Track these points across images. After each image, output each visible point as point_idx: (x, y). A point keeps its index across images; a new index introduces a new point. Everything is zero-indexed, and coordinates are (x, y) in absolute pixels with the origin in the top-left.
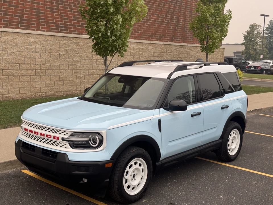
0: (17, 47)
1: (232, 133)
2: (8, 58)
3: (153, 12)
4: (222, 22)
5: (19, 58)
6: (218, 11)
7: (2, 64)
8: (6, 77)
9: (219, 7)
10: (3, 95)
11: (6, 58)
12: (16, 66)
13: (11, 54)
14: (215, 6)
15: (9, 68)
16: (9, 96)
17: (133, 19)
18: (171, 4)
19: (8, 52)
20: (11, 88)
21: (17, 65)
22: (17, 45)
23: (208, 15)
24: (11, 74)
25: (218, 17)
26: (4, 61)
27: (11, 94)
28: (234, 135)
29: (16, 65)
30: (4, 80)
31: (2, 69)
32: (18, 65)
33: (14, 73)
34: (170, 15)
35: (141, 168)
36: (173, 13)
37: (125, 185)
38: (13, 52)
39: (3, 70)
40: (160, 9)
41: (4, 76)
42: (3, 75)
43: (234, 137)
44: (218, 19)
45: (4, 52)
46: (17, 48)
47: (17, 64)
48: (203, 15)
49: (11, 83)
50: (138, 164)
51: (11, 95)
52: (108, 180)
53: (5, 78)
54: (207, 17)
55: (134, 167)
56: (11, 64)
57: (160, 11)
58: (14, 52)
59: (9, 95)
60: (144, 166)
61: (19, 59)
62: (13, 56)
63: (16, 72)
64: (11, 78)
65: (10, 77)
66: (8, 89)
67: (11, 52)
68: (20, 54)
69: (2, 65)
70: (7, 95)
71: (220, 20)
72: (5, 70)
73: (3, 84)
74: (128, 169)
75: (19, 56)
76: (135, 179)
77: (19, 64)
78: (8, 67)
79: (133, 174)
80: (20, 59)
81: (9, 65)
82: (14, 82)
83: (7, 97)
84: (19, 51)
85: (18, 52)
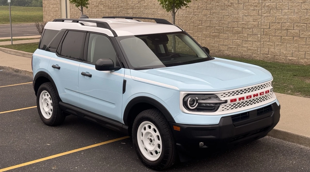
0: (305, 4)
2: (294, 18)
5: (306, 17)
7: (287, 23)
8: (291, 37)
10: (287, 57)
11: (291, 17)
12: (302, 26)
13: (297, 13)
15: (295, 29)
16: (292, 59)
19: (294, 11)
20: (295, 51)
21: (304, 25)
22: (306, 2)
24: (296, 35)
26: (289, 20)
27: (295, 57)
29: (302, 24)
30: (288, 41)
31: (287, 30)
32: (305, 25)
33: (299, 34)
38: (300, 10)
39: (288, 30)
41: (289, 37)
42: (288, 36)
45: (290, 11)
46: (305, 6)
47: (304, 24)
49: (296, 45)
51: (295, 59)
53: (290, 39)
56: (297, 24)
58: (302, 10)
59: (292, 58)
61: (306, 19)
62: (299, 15)
63: (302, 33)
64: (297, 39)
65: (295, 38)
66: (292, 51)
67: (298, 10)
68: (308, 12)
69: (287, 24)
70: (290, 58)
72: (290, 31)
73: (288, 46)
75: (307, 14)
77: (307, 24)
78: (294, 27)
80: (308, 18)
81: (295, 25)
82: (299, 44)
83: (290, 60)
84: (307, 9)
85: (305, 11)
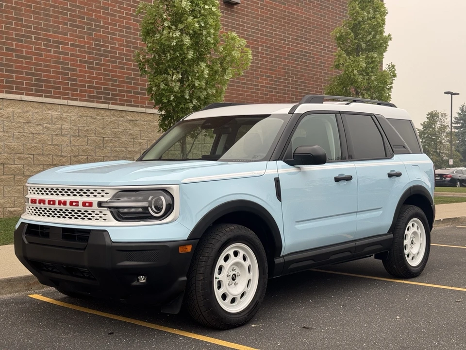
0: (30, 126)
1: (410, 224)
2: (15, 145)
3: (261, 72)
4: (380, 84)
5: (33, 145)
6: (372, 65)
7: (3, 154)
8: (10, 176)
9: (372, 58)
10: (5, 209)
11: (10, 144)
12: (27, 158)
13: (19, 138)
14: (367, 57)
15: (16, 162)
16: (15, 211)
17: (227, 71)
18: (292, 60)
19: (13, 134)
20: (18, 197)
21: (30, 157)
22: (30, 122)
23: (355, 72)
24: (18, 172)
25: (372, 74)
26: (6, 149)
27: (19, 207)
28: (415, 229)
29: (27, 156)
30: (7, 182)
31: (4, 164)
32: (32, 156)
33: (24, 171)
34: (291, 77)
35: (246, 264)
36: (295, 74)
37: (218, 294)
38: (22, 134)
39: (5, 166)
40: (274, 67)
41: (7, 176)
42: (5, 174)
43: (415, 233)
44: (373, 78)
45: (7, 135)
46: (29, 128)
47: (30, 155)
48: (347, 72)
49: (19, 187)
50: (240, 256)
51: (19, 209)
52: (185, 278)
53: (9, 180)
54: (354, 75)
55: (233, 260)
56: (20, 155)
57: (274, 70)
58: (25, 134)
59: (14, 209)
60: (252, 261)
61: (33, 147)
62: (22, 142)
63: (28, 169)
64: (20, 179)
65: (18, 177)
66: (13, 198)
67: (19, 134)
68: (35, 138)
69: (3, 156)
70: (12, 209)
71: (376, 80)
72: (8, 165)
73: (6, 190)
74: (221, 262)
75: (33, 141)
76: (236, 284)
77: (33, 155)
78: (14, 161)
79: (231, 274)
80: (35, 146)
81: (15, 157)
82: (24, 186)
83: (11, 212)
84: (33, 133)
85: (31, 135)
